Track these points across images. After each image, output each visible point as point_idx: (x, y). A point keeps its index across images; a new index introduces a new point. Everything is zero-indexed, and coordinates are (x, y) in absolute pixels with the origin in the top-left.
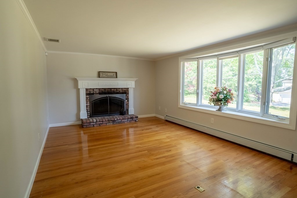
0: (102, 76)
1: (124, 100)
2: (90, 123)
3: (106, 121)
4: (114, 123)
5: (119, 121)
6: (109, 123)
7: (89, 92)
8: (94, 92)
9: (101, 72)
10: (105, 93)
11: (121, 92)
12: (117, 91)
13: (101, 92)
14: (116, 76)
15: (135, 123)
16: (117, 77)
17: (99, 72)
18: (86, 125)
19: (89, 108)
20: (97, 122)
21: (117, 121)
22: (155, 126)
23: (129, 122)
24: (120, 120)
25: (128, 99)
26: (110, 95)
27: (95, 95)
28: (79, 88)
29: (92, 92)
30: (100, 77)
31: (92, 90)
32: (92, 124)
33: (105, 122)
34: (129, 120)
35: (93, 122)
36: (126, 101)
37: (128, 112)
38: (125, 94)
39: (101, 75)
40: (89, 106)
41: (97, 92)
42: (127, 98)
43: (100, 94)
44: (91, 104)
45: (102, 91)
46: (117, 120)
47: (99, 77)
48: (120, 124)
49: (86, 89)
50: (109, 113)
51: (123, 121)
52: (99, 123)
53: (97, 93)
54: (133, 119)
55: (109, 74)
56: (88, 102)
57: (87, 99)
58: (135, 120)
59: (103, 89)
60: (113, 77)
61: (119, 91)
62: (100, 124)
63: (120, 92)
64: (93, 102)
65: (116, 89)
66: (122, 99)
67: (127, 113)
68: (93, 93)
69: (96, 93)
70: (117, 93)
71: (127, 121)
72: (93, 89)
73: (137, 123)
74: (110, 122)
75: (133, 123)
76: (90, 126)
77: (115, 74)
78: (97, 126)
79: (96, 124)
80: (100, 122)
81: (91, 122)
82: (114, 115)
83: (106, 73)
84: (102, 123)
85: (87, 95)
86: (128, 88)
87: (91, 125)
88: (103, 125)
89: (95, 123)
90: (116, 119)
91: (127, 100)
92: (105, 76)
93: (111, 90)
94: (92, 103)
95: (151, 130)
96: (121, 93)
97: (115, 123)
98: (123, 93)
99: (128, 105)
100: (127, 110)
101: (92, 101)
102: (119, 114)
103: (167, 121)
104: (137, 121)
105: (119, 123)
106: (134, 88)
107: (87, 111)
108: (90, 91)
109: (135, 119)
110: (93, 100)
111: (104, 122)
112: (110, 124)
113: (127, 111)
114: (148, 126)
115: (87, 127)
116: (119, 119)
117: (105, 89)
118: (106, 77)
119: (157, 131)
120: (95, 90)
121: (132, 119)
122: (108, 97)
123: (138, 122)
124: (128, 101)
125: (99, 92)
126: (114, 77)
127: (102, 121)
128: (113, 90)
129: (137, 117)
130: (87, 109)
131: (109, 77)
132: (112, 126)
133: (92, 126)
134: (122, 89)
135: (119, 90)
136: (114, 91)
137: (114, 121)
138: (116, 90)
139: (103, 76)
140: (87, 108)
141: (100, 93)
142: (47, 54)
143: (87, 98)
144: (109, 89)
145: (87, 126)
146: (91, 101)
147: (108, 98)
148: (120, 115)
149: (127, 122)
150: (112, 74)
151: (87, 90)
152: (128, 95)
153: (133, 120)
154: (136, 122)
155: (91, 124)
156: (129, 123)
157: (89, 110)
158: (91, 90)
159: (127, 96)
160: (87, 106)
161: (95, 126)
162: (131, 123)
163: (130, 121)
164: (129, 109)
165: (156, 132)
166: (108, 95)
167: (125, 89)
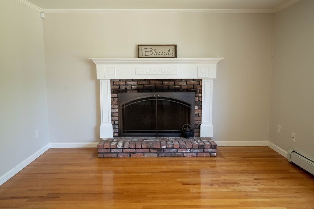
0: (144, 54)
1: (190, 105)
2: (111, 149)
3: (142, 148)
4: (161, 155)
5: (172, 150)
6: (150, 152)
7: (117, 87)
8: (128, 87)
9: (142, 45)
10: (150, 90)
11: (185, 87)
12: (175, 85)
13: (141, 86)
14: (174, 54)
15: (209, 159)
16: (176, 57)
17: (139, 46)
18: (103, 153)
19: (117, 118)
20: (123, 148)
21: (166, 151)
22: (251, 177)
23: (195, 155)
24: (173, 148)
25: (199, 103)
26: (160, 95)
27: (128, 92)
28: (98, 78)
29: (124, 87)
30: (141, 55)
31: (124, 83)
32: (115, 151)
33: (141, 151)
34: (196, 151)
35: (117, 148)
36: (196, 107)
37: (199, 132)
38: (193, 91)
39: (143, 51)
40: (116, 115)
41: (133, 86)
42: (199, 100)
43: (138, 92)
44: (122, 111)
45: (144, 85)
46: (167, 148)
47: (139, 57)
48: (173, 159)
49: (111, 80)
50: (156, 130)
51: (180, 151)
52: (129, 150)
53: (134, 90)
54: (206, 150)
55: (159, 50)
56: (116, 107)
57: (114, 101)
58: (211, 153)
59: (145, 80)
60: (168, 56)
61: (181, 85)
62: (131, 154)
63: (183, 87)
64: (125, 107)
65: (174, 80)
66: (186, 104)
67: (196, 134)
68: (126, 89)
69: (131, 89)
70: (176, 90)
71: (191, 152)
72: (126, 81)
73: (215, 159)
74: (152, 151)
75: (204, 159)
76: (110, 155)
77: (171, 49)
78: (124, 157)
79: (122, 152)
80: (129, 148)
81: (112, 147)
82: (168, 136)
83: (154, 48)
84: (134, 151)
85: (114, 93)
86: (201, 80)
87: (113, 153)
88: (137, 155)
89: (120, 151)
90: (165, 147)
91: (198, 105)
92: (151, 53)
93: (162, 84)
94: (123, 109)
95: (236, 187)
96: (184, 89)
97: (163, 154)
98: (188, 90)
99: (199, 116)
100: (198, 127)
101: (123, 105)
102: (177, 134)
103: (293, 164)
104: (215, 154)
105: (171, 156)
106: (214, 79)
107: (114, 125)
108: (119, 85)
109: (210, 150)
110: (125, 103)
111: (138, 151)
112: (151, 155)
113: (197, 130)
114: (235, 172)
115: (104, 157)
116: (171, 146)
117: (150, 81)
118: (153, 56)
119: (247, 196)
120: (129, 83)
121: (202, 150)
122: (155, 98)
123: (218, 159)
124: (200, 108)
125: (137, 87)
126: (171, 56)
127: (135, 148)
128: (166, 83)
129: (214, 147)
130: (112, 120)
131: (159, 56)
132: (156, 159)
133: (115, 155)
134: (187, 81)
135: (180, 83)
136: (168, 85)
137: (160, 150)
138: (173, 82)
139: (148, 53)
140: (114, 118)
141: (139, 90)
142: (43, 15)
143: (114, 98)
144: (158, 82)
145: (105, 155)
146: (121, 105)
147: (157, 100)
148: (181, 136)
149: (190, 154)
150: (165, 50)
151: (113, 82)
152: (200, 95)
153: (204, 152)
154: (211, 156)
155: (113, 151)
156: (195, 159)
157: (117, 122)
158: (121, 83)
159: (199, 97)
160: (113, 115)
161: (121, 156)
162: (199, 159)
163: (197, 153)
164: (201, 126)
165: (243, 200)
166: (155, 93)
167: (193, 82)
